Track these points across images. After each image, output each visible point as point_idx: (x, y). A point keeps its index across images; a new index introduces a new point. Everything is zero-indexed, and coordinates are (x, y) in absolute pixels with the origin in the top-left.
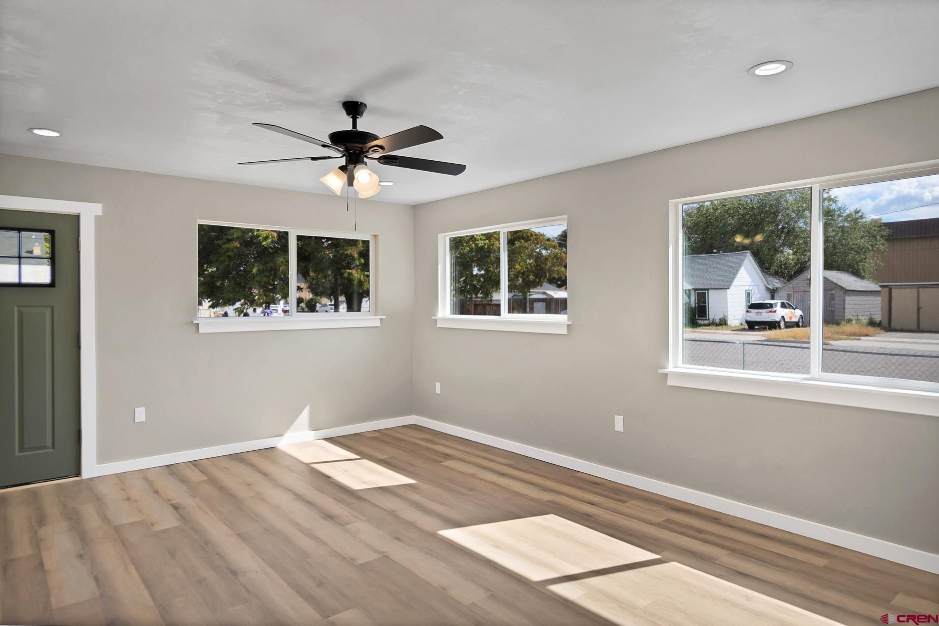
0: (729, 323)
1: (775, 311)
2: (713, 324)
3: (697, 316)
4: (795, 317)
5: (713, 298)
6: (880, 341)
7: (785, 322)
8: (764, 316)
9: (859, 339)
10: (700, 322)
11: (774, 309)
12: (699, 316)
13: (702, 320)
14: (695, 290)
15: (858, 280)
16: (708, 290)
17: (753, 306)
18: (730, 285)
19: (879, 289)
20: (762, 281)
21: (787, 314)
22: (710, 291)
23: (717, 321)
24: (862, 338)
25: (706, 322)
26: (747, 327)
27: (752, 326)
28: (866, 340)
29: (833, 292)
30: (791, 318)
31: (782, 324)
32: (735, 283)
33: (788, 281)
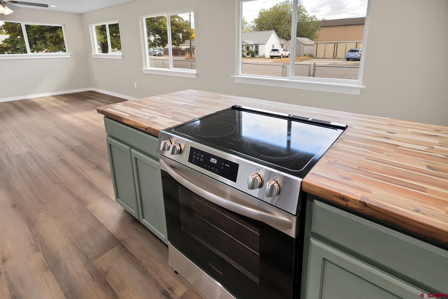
0: (266, 57)
1: (279, 52)
2: (260, 57)
3: (255, 54)
4: (287, 54)
5: (261, 48)
6: (310, 62)
7: (283, 56)
8: (276, 54)
9: (302, 61)
10: (256, 56)
11: (279, 51)
12: (256, 54)
13: (256, 55)
14: (255, 44)
15: (311, 41)
16: (259, 44)
17: (273, 50)
18: (266, 43)
19: (314, 44)
20: (279, 41)
21: (284, 53)
22: (259, 45)
23: (262, 56)
24: (303, 61)
25: (258, 56)
26: (270, 58)
27: (272, 57)
28: (304, 62)
29: (301, 45)
30: (285, 54)
31: (282, 56)
32: (268, 42)
33: (288, 41)
